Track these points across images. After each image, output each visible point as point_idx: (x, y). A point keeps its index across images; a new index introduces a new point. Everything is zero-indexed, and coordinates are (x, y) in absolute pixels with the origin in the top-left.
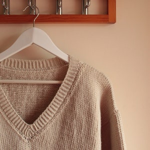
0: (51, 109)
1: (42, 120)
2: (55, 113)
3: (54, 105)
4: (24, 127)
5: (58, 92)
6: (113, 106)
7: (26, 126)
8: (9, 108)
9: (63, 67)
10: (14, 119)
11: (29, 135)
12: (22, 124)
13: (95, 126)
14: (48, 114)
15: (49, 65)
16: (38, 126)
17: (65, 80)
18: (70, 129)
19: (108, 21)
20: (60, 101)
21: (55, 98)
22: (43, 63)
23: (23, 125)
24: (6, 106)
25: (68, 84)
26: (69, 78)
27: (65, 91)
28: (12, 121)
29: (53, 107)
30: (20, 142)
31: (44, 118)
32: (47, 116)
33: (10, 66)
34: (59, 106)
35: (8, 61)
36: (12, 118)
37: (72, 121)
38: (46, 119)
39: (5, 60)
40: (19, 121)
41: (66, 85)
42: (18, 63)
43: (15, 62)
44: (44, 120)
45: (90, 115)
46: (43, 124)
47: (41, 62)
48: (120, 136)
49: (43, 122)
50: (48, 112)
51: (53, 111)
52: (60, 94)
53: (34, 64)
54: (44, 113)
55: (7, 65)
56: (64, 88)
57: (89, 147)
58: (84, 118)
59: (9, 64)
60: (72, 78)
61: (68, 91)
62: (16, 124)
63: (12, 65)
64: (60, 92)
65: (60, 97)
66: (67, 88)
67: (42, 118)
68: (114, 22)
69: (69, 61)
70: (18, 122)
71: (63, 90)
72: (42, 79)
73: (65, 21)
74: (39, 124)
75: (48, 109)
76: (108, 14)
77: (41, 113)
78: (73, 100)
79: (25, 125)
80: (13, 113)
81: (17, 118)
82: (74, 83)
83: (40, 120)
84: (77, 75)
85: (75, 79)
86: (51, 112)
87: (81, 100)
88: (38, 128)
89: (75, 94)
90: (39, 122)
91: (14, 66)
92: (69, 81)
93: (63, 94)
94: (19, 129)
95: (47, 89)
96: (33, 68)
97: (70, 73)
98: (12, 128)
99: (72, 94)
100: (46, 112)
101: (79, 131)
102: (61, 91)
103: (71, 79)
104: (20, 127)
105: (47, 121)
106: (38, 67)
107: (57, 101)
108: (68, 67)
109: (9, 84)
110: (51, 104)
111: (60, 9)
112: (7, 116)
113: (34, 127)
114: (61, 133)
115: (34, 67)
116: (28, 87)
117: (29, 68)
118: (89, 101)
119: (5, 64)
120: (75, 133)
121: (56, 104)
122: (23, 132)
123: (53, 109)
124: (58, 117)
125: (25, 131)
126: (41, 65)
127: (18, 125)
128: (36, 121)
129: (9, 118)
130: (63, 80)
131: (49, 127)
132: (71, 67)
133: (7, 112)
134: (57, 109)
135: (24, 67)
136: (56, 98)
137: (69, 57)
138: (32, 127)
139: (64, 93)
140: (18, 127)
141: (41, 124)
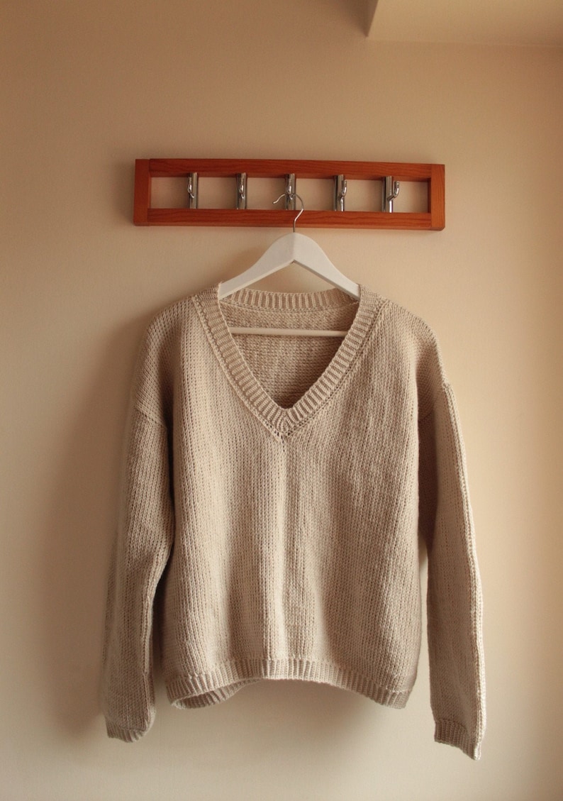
0: (326, 381)
1: (309, 400)
2: (333, 388)
3: (332, 374)
4: (276, 413)
5: (339, 351)
6: (440, 378)
7: (279, 412)
8: (247, 378)
9: (347, 305)
10: (257, 398)
11: (285, 429)
12: (271, 409)
13: (409, 410)
14: (321, 391)
15: (321, 304)
16: (302, 412)
17: (352, 328)
18: (362, 417)
19: (430, 224)
20: (343, 366)
21: (333, 362)
22: (309, 298)
23: (274, 410)
24: (242, 374)
25: (357, 336)
26: (359, 326)
27: (352, 348)
28: (252, 403)
29: (330, 377)
30: (268, 441)
31: (313, 396)
32: (318, 393)
33: (249, 302)
34: (340, 377)
35: (245, 293)
36: (253, 397)
37: (365, 402)
38: (317, 400)
39: (238, 292)
40: (266, 402)
41: (354, 338)
42: (264, 297)
43: (257, 296)
44: (313, 401)
45: (398, 390)
46: (311, 408)
47: (306, 297)
48: (454, 428)
49: (312, 404)
50: (321, 386)
51: (329, 384)
52: (343, 354)
53: (293, 301)
54: (313, 388)
55: (243, 301)
56: (350, 343)
57: (396, 447)
58: (387, 396)
59: (246, 300)
60: (365, 324)
61: (357, 348)
62: (260, 408)
63: (253, 301)
64: (342, 350)
65: (343, 359)
66: (356, 343)
67: (309, 397)
68: (440, 227)
69: (360, 294)
70: (264, 404)
71: (348, 346)
72: (308, 327)
73: (352, 224)
74: (303, 409)
75: (321, 382)
76: (429, 211)
77: (308, 389)
78: (367, 364)
79: (277, 409)
80: (255, 388)
81: (263, 396)
82: (368, 334)
83: (305, 401)
84: (374, 320)
85: (372, 327)
86: (326, 386)
87: (381, 364)
88: (302, 416)
89: (370, 353)
90: (304, 404)
91: (256, 304)
92: (361, 330)
93: (349, 354)
94: (266, 417)
95: (316, 346)
96: (291, 306)
97: (361, 316)
98: (252, 415)
99: (365, 353)
100: (317, 387)
101: (379, 421)
102: (346, 348)
103: (363, 327)
104: (268, 413)
105: (319, 403)
106: (300, 306)
107: (338, 367)
108: (358, 306)
109: (245, 337)
110: (326, 371)
111: (342, 200)
112: (244, 393)
113: (293, 413)
114: (345, 425)
115: (294, 306)
116: (281, 343)
117: (284, 307)
118: (396, 366)
119: (239, 300)
120: (371, 423)
121: (335, 373)
122: (273, 422)
123: (330, 380)
124: (340, 395)
125: (276, 421)
126: (307, 303)
127: (263, 409)
128: (298, 402)
129: (248, 398)
130: (348, 328)
131: (322, 414)
132: (364, 304)
133: (244, 385)
134: (336, 382)
135: (273, 305)
136: (336, 362)
137: (359, 287)
138: (290, 414)
139: (351, 352)
140: (264, 413)
141: (308, 409)
